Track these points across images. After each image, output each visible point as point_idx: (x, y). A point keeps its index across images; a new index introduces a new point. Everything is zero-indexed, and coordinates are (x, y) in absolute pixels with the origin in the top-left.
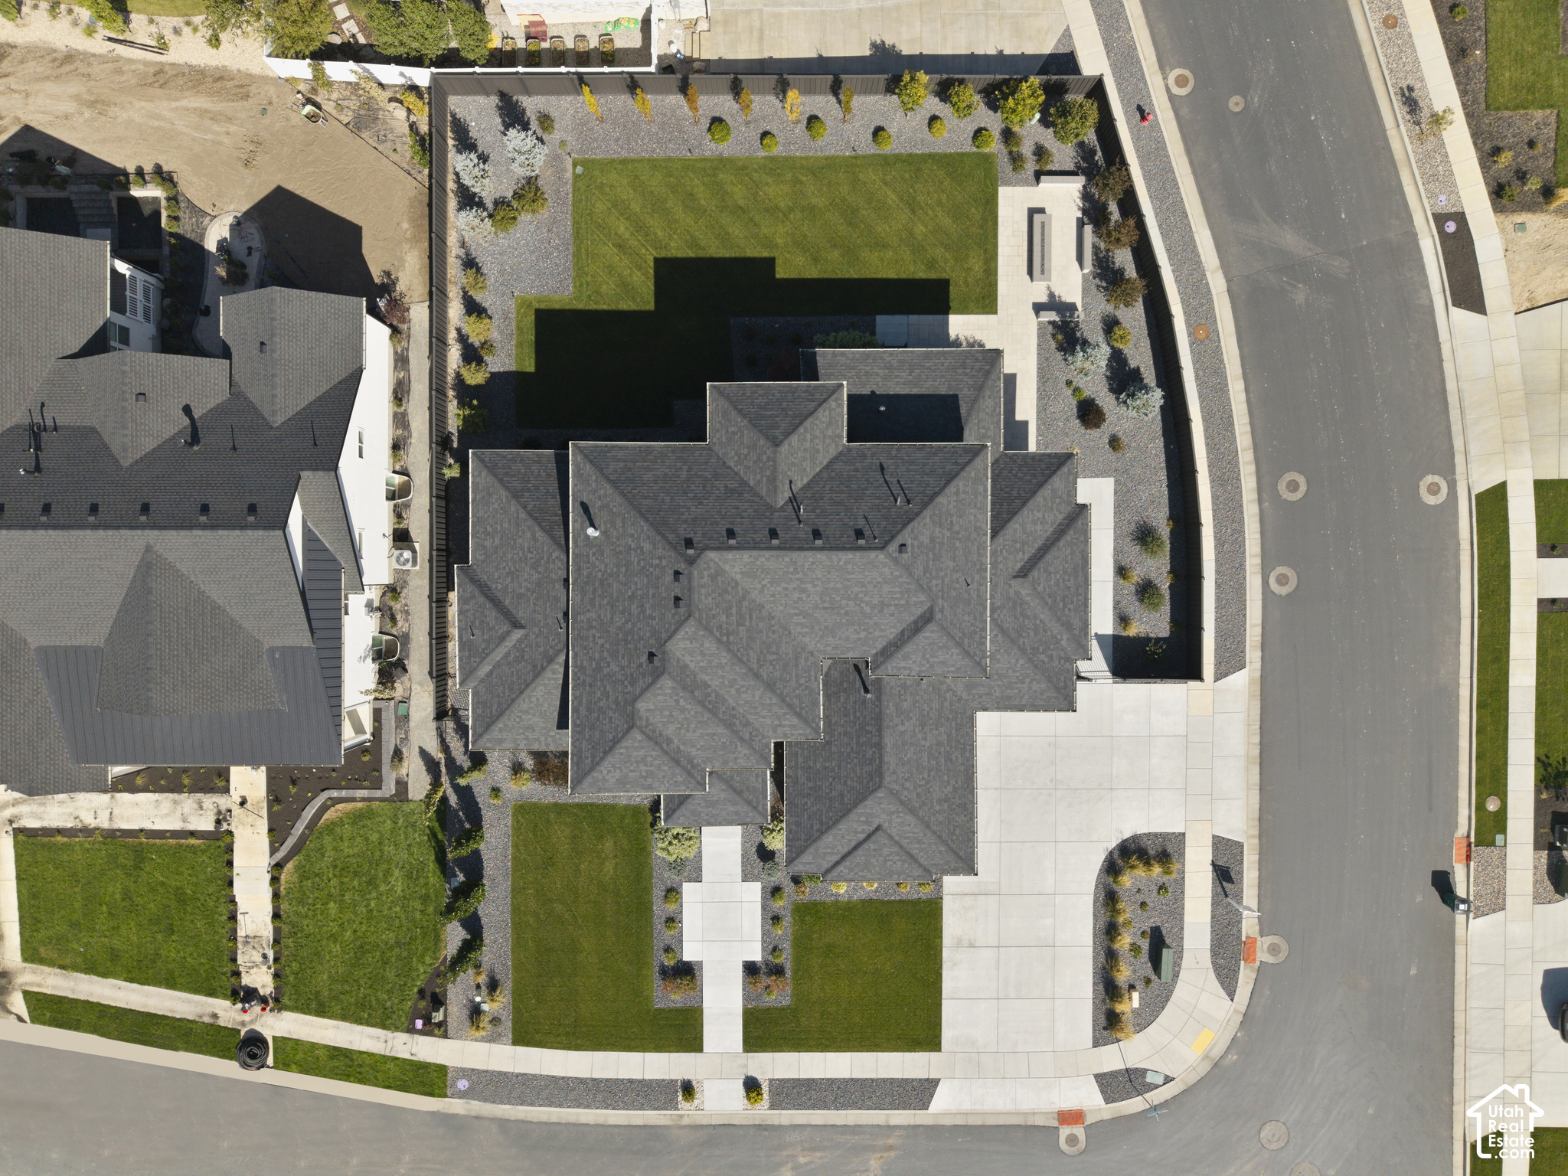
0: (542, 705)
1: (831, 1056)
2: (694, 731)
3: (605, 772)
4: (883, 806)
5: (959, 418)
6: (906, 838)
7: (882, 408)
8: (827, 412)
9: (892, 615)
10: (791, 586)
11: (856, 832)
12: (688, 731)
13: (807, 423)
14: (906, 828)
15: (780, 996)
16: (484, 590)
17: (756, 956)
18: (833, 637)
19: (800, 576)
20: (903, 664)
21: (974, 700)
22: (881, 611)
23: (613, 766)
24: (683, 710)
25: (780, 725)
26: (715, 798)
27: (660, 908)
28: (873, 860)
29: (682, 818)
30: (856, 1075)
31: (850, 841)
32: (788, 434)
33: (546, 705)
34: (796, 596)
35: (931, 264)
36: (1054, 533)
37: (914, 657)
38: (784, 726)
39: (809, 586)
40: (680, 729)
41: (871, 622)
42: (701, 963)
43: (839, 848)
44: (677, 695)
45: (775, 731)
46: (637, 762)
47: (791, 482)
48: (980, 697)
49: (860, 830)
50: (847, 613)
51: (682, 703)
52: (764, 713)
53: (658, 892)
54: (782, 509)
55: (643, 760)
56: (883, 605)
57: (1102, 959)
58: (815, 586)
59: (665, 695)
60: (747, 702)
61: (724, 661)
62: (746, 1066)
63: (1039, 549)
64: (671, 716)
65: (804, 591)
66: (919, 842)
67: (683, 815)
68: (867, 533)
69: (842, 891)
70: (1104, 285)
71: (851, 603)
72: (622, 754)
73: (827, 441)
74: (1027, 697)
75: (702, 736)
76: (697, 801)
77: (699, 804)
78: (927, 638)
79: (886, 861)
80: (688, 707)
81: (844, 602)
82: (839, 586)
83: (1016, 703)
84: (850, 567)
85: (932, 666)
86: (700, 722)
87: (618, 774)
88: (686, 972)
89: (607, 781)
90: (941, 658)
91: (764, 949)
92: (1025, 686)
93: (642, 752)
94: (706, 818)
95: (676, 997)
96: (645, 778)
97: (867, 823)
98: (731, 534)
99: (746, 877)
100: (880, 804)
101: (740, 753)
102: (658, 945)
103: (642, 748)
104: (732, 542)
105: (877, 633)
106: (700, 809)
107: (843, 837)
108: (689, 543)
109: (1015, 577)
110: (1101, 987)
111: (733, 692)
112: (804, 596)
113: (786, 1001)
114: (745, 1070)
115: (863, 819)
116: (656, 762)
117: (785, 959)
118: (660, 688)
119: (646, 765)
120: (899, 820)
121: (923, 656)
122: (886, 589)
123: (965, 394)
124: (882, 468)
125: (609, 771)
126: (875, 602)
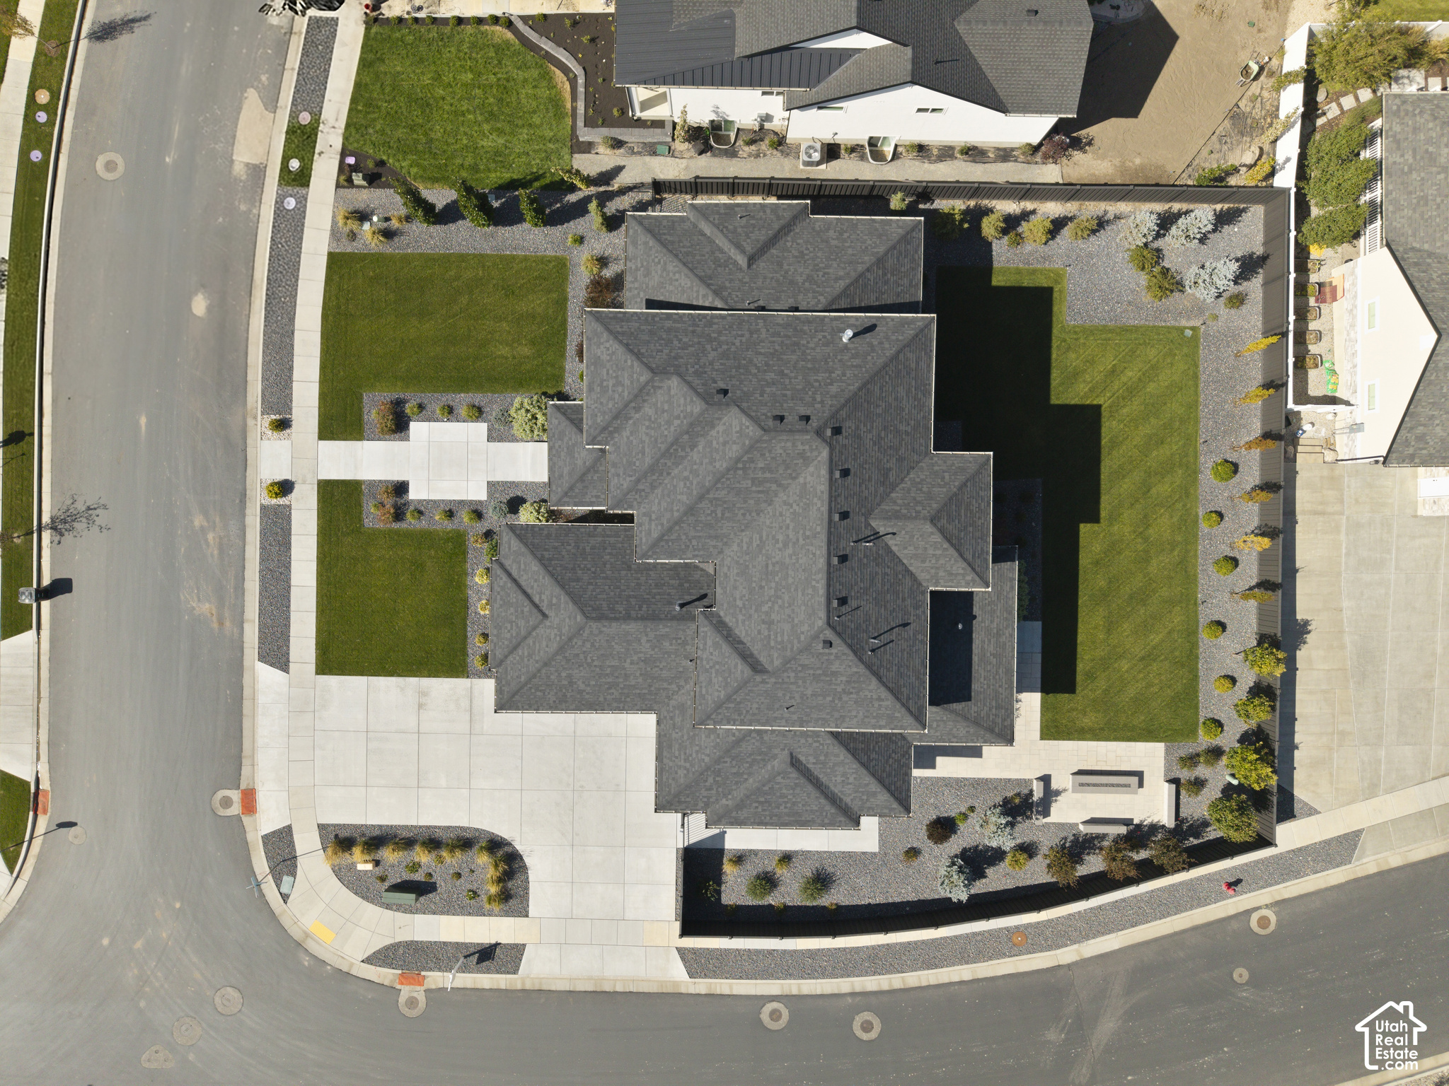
0: (671, 284)
1: (313, 566)
2: (647, 434)
3: (608, 345)
4: (567, 620)
5: (949, 702)
6: (534, 643)
7: (960, 626)
8: (962, 572)
9: (759, 632)
11: (540, 594)
12: (647, 428)
13: (952, 551)
14: (544, 644)
15: (374, 517)
16: (786, 229)
17: (414, 494)
18: (738, 574)
19: (801, 542)
20: (709, 643)
21: (668, 712)
22: (764, 622)
23: (613, 353)
24: (669, 423)
25: (651, 520)
26: (576, 455)
27: (462, 400)
28: (512, 610)
29: (556, 422)
30: (293, 591)
31: (532, 587)
32: (942, 531)
33: (671, 288)
34: (781, 537)
35: (1090, 676)
36: (833, 794)
37: (716, 653)
38: (650, 524)
39: (790, 551)
40: (650, 420)
41: (752, 612)
42: (407, 439)
43: (525, 577)
44: (685, 417)
45: (644, 514)
47: (894, 534)
48: (672, 718)
49: (544, 597)
50: (761, 587)
51: (677, 422)
52: (664, 504)
53: (478, 398)
54: (868, 525)
55: (619, 383)
57: (405, 834)
58: (790, 556)
59: (685, 405)
60: (675, 487)
61: (717, 465)
62: (304, 482)
63: (818, 779)
64: (663, 411)
65: (785, 545)
66: (530, 656)
67: (559, 423)
68: (844, 609)
69: (477, 579)
70: (1067, 845)
71: (772, 592)
72: (626, 361)
73: (933, 571)
74: (671, 764)
75: (643, 442)
76: (574, 437)
77: (570, 439)
78: (736, 666)
79: (511, 622)
80: (672, 429)
81: (773, 585)
82: (790, 580)
83: (665, 753)
84: (810, 591)
85: (707, 671)
86: (656, 440)
87: (605, 357)
88: (398, 425)
89: (599, 346)
90: (714, 680)
91: (420, 501)
92: (682, 763)
93: (627, 382)
94: (557, 445)
95: (373, 413)
96: (601, 385)
97: (551, 605)
98: (845, 473)
99: (492, 486)
100: (570, 618)
101: (624, 479)
102: (426, 398)
103: (632, 383)
104: (837, 474)
105: (741, 617)
106: (566, 439)
107: (536, 581)
108: (837, 431)
109: (791, 754)
110: (377, 833)
111: (686, 474)
112: (780, 545)
113: (368, 523)
114: (300, 481)
115: (554, 601)
116: (617, 396)
117: (410, 523)
118: (692, 401)
120: (552, 637)
121: (718, 663)
122: (787, 627)
123: (971, 708)
124: (905, 625)
125: (608, 349)
126: (773, 616)
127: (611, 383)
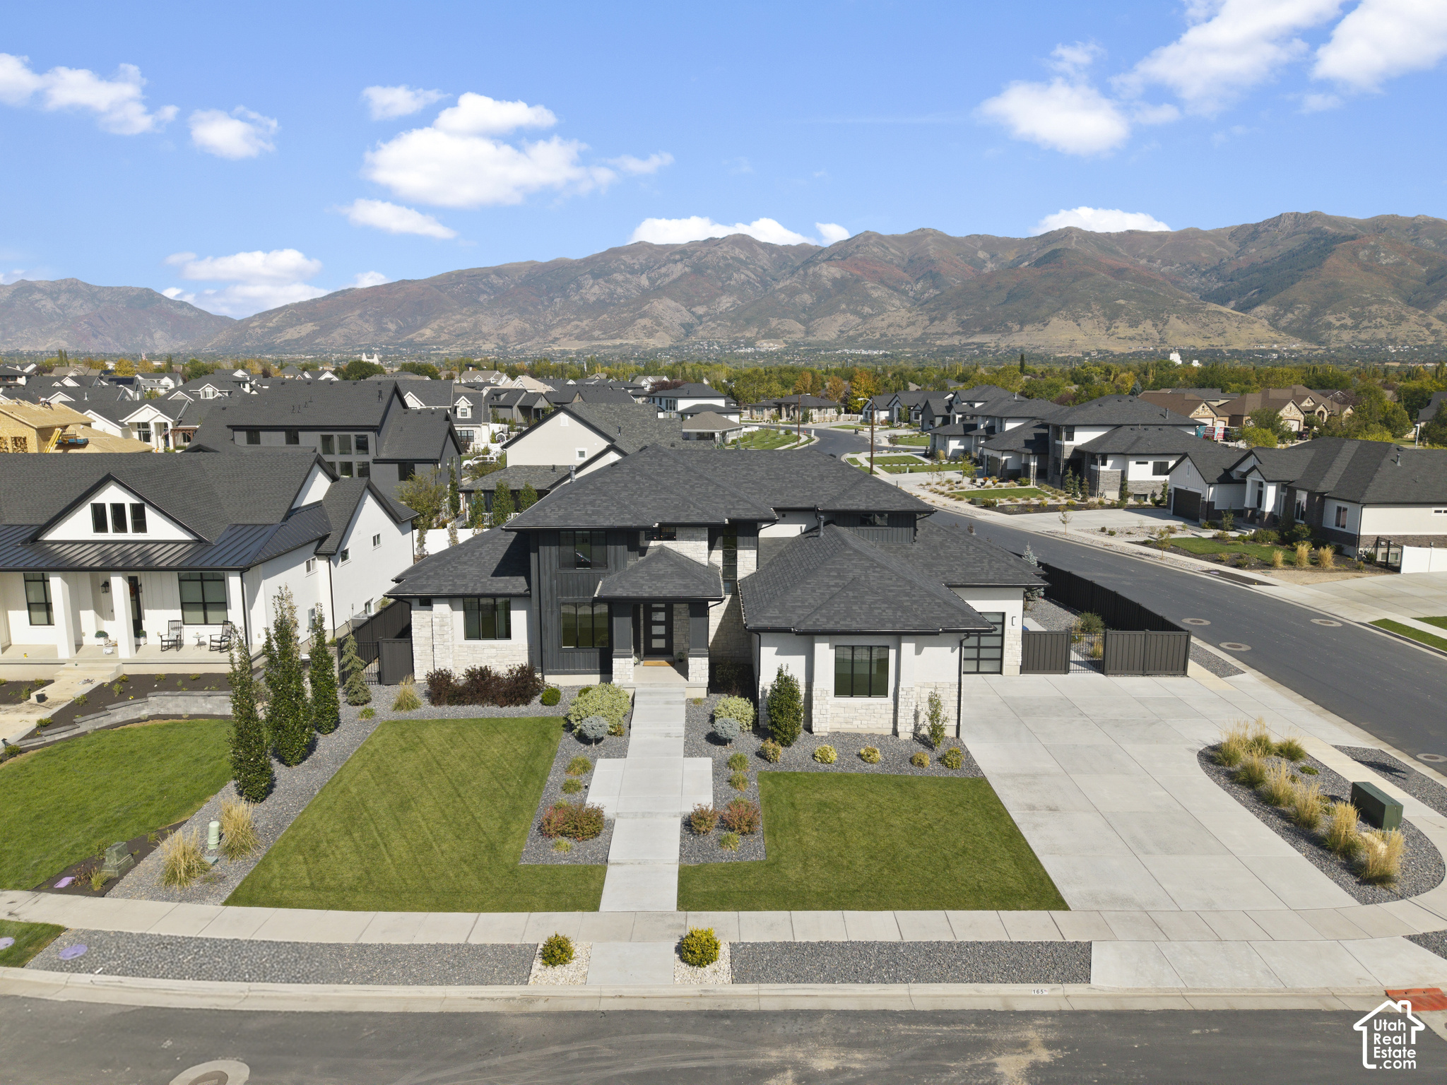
1: (853, 915)
2: (646, 497)
4: (854, 562)
9: (831, 482)
11: (829, 586)
12: (640, 496)
15: (747, 850)
18: (782, 495)
20: (850, 502)
25: (734, 509)
33: (488, 557)
37: (859, 498)
38: (739, 509)
40: (632, 495)
42: (611, 824)
45: (728, 512)
46: (585, 504)
48: (943, 573)
50: (791, 481)
52: (717, 500)
59: (622, 473)
61: (679, 469)
62: (683, 927)
75: (654, 499)
79: (872, 609)
80: (644, 481)
84: (789, 457)
87: (562, 512)
89: (549, 517)
90: (885, 498)
91: (716, 804)
93: (592, 497)
95: (565, 851)
99: (691, 751)
100: (850, 560)
103: (593, 494)
113: (760, 856)
114: (682, 930)
116: (605, 504)
119: (594, 506)
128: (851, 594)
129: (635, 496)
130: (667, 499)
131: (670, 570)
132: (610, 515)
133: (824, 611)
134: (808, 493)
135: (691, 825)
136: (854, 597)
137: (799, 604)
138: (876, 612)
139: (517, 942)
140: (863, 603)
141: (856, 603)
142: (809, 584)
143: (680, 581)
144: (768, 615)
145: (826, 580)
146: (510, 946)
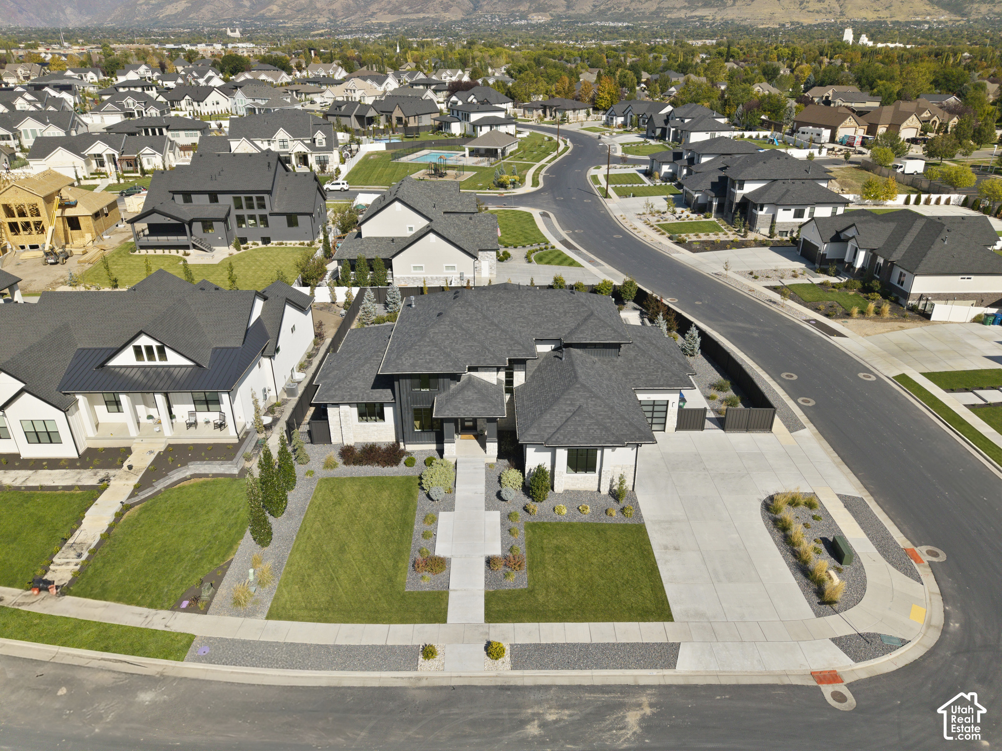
0: (366, 375)
1: (569, 625)
2: (460, 344)
3: (404, 359)
4: (580, 393)
6: (600, 415)
9: (571, 317)
10: (515, 305)
11: (565, 412)
12: (457, 344)
14: (599, 408)
15: (518, 580)
17: (496, 550)
18: (540, 328)
19: (520, 300)
20: (581, 336)
21: (630, 382)
22: (565, 315)
23: (410, 356)
24: (454, 333)
25: (512, 350)
30: (595, 641)
31: (562, 417)
33: (368, 374)
34: (518, 309)
37: (587, 332)
38: (514, 350)
39: (525, 305)
40: (452, 343)
41: (560, 321)
42: (449, 558)
43: (555, 423)
44: (452, 325)
45: (508, 353)
46: (425, 354)
48: (634, 380)
49: (567, 409)
50: (546, 317)
51: (455, 329)
52: (502, 343)
53: (419, 517)
55: (429, 353)
56: (565, 313)
58: (528, 304)
59: (445, 325)
60: (492, 337)
61: (479, 317)
62: (488, 634)
64: (448, 336)
65: (522, 307)
66: (610, 418)
67: (449, 410)
71: (548, 312)
72: (416, 349)
74: (662, 380)
75: (465, 347)
76: (458, 400)
78: (592, 322)
79: (588, 429)
80: (458, 331)
81: (544, 311)
82: (541, 304)
83: (657, 383)
84: (546, 296)
85: (598, 336)
86: (464, 339)
87: (411, 361)
89: (404, 365)
90: (602, 332)
91: (502, 548)
92: (659, 373)
93: (429, 348)
94: (463, 411)
96: (428, 363)
97: (572, 405)
99: (488, 508)
100: (578, 392)
101: (487, 356)
102: (414, 548)
103: (429, 346)
105: (564, 326)
107: (557, 415)
111: (484, 332)
112: (522, 309)
113: (524, 585)
114: (487, 637)
115: (569, 402)
116: (437, 354)
117: (522, 549)
119: (430, 356)
120: (593, 403)
121: (592, 331)
122: (566, 305)
125: (407, 359)
126: (561, 311)
127: (428, 357)
128: (578, 418)
129: (454, 344)
130: (472, 346)
131: (475, 396)
132: (440, 362)
133: (562, 431)
134: (556, 326)
135: (490, 562)
136: (579, 421)
137: (548, 425)
138: (591, 431)
139: (409, 644)
140: (584, 425)
141: (580, 425)
142: (554, 410)
143: (480, 405)
144: (531, 433)
145: (564, 407)
146: (407, 646)
